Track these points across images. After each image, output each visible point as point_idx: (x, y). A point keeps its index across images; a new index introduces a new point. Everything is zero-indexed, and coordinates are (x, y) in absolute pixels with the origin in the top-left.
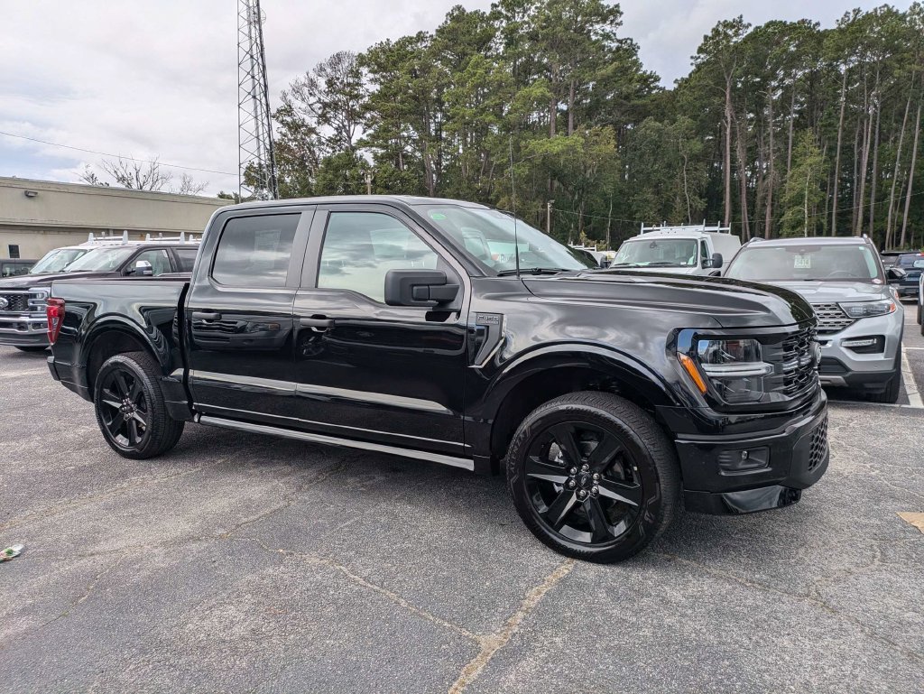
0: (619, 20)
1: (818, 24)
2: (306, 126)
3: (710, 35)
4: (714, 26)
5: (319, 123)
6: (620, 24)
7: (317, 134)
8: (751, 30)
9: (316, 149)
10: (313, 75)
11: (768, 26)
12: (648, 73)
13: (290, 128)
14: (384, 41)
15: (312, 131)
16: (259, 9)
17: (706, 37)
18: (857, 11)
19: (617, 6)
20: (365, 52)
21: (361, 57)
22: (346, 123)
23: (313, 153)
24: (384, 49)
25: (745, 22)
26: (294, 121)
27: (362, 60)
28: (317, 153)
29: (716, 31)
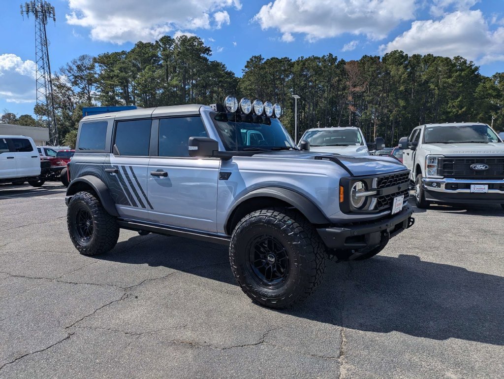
0: (210, 53)
1: (291, 60)
2: (67, 87)
3: (249, 61)
4: (251, 57)
5: (73, 85)
6: (211, 55)
7: (72, 91)
8: (265, 60)
9: (72, 98)
10: (71, 64)
11: (272, 59)
12: (229, 71)
13: (58, 88)
14: (106, 53)
15: (69, 89)
16: (46, 39)
17: (248, 62)
18: (302, 57)
19: (209, 48)
20: (97, 56)
21: (95, 59)
22: (87, 86)
23: (70, 99)
24: (107, 56)
25: (262, 57)
26: (60, 84)
27: (95, 60)
28: (72, 100)
29: (251, 59)
